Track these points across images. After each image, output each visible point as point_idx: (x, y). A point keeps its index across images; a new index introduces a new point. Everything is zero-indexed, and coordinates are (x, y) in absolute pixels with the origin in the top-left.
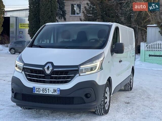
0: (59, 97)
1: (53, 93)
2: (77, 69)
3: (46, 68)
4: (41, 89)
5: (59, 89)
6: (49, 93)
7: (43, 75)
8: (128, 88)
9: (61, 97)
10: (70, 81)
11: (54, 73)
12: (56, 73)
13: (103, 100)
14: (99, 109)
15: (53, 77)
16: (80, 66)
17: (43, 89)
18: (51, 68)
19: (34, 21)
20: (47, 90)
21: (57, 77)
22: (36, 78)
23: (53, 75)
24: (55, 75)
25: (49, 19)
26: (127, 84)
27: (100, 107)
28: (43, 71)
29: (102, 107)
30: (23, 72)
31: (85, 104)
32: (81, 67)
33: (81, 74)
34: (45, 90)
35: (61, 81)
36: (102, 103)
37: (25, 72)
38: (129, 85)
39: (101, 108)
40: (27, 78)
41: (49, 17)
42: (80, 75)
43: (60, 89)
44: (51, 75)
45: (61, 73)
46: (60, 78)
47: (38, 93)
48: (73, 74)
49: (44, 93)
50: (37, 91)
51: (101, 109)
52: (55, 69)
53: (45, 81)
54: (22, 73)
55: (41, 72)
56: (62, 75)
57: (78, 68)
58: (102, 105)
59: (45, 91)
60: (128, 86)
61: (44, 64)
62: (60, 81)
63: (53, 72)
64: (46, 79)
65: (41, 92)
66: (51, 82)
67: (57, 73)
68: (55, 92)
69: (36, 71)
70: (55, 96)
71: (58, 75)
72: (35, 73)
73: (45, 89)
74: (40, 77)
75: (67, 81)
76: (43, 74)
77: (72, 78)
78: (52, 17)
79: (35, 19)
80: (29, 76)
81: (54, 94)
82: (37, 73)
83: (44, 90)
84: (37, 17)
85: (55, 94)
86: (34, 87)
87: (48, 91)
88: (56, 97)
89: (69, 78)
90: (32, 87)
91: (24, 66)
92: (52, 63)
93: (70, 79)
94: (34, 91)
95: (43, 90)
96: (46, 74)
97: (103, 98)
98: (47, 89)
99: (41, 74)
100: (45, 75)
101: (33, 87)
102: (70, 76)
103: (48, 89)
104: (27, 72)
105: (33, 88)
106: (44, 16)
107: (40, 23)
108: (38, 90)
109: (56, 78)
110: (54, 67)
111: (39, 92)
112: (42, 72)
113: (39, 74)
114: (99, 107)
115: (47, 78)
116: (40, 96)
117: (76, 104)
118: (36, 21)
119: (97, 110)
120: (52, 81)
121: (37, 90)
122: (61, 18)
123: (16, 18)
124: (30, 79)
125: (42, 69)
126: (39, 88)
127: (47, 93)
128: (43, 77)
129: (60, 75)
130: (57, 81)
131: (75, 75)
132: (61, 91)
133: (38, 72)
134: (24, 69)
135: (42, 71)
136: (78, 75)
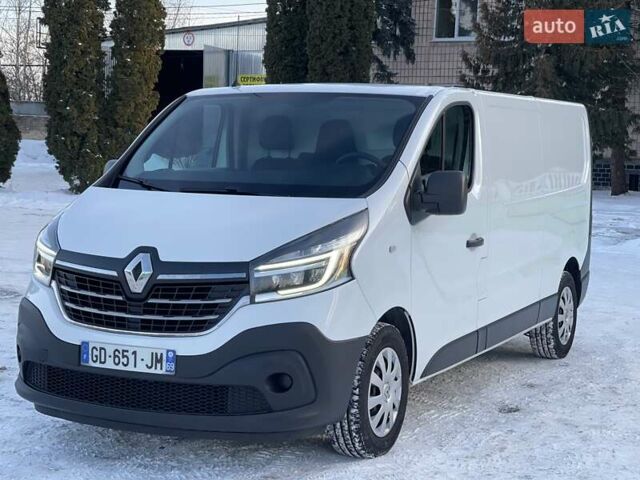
0: (174, 385)
1: (151, 367)
2: (244, 275)
3: (129, 269)
4: (110, 351)
5: (171, 355)
6: (135, 366)
7: (120, 298)
8: (546, 349)
9: (180, 385)
10: (213, 323)
11: (158, 290)
12: (164, 290)
13: (356, 398)
14: (343, 436)
15: (153, 305)
16: (258, 265)
17: (117, 353)
18: (146, 272)
19: (286, 66)
20: (129, 354)
21: (167, 305)
22: (95, 307)
23: (156, 297)
24: (163, 297)
25: (341, 58)
26: (544, 332)
27: (346, 427)
28: (119, 282)
29: (353, 427)
30: (54, 284)
31: (272, 414)
32: (261, 268)
33: (258, 298)
34: (124, 356)
35: (182, 322)
36: (353, 411)
37: (60, 282)
38: (549, 336)
39: (350, 431)
40: (67, 309)
41: (342, 49)
42: (252, 302)
43: (174, 352)
44: (147, 298)
45: (184, 289)
46: (178, 310)
47: (97, 365)
48: (228, 297)
49: (121, 367)
50: (95, 359)
51: (351, 435)
52: (160, 277)
53: (123, 319)
54: (50, 286)
55: (111, 286)
56: (187, 298)
57: (248, 275)
58: (352, 418)
59: (122, 360)
60: (548, 339)
61: (123, 255)
62: (176, 322)
63: (154, 288)
64: (131, 313)
65: (110, 365)
66: (146, 327)
67: (168, 289)
68: (159, 365)
69: (94, 282)
70: (158, 379)
71: (170, 297)
72: (92, 290)
73: (124, 351)
74: (109, 305)
75: (205, 321)
76: (118, 294)
77: (223, 311)
78: (354, 48)
79: (289, 58)
80: (72, 301)
81: (152, 371)
82: (97, 291)
83: (120, 356)
84: (297, 50)
85: (158, 371)
86: (86, 344)
87: (132, 358)
88: (162, 384)
89: (211, 313)
90: (79, 343)
91: (58, 262)
92: (152, 252)
93: (216, 314)
94: (85, 356)
95: (115, 356)
96: (128, 295)
97: (357, 391)
98: (131, 350)
99: (111, 293)
100: (127, 297)
101: (83, 343)
102: (216, 305)
103: (134, 353)
104: (68, 285)
105: (82, 349)
106: (323, 47)
107: (307, 73)
108: (97, 353)
109: (163, 310)
110: (159, 265)
111: (101, 362)
112: (117, 287)
113: (105, 292)
114: (342, 427)
115: (132, 309)
116: (108, 378)
117: (234, 414)
118: (291, 66)
119: (337, 439)
120: (149, 321)
121: (96, 356)
122: (396, 53)
123: (228, 53)
124: (73, 310)
125: (115, 274)
126: (101, 349)
127: (130, 368)
128: (120, 306)
129: (179, 297)
130: (169, 322)
131: (236, 299)
132: (180, 361)
133: (104, 285)
134: (56, 273)
135: (115, 282)
136: (245, 300)
